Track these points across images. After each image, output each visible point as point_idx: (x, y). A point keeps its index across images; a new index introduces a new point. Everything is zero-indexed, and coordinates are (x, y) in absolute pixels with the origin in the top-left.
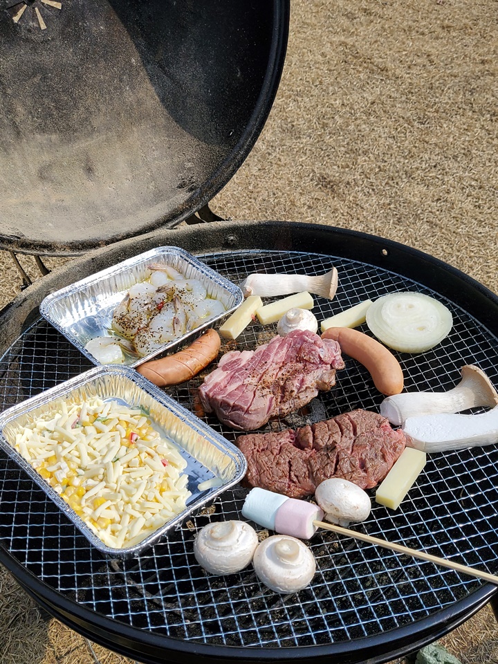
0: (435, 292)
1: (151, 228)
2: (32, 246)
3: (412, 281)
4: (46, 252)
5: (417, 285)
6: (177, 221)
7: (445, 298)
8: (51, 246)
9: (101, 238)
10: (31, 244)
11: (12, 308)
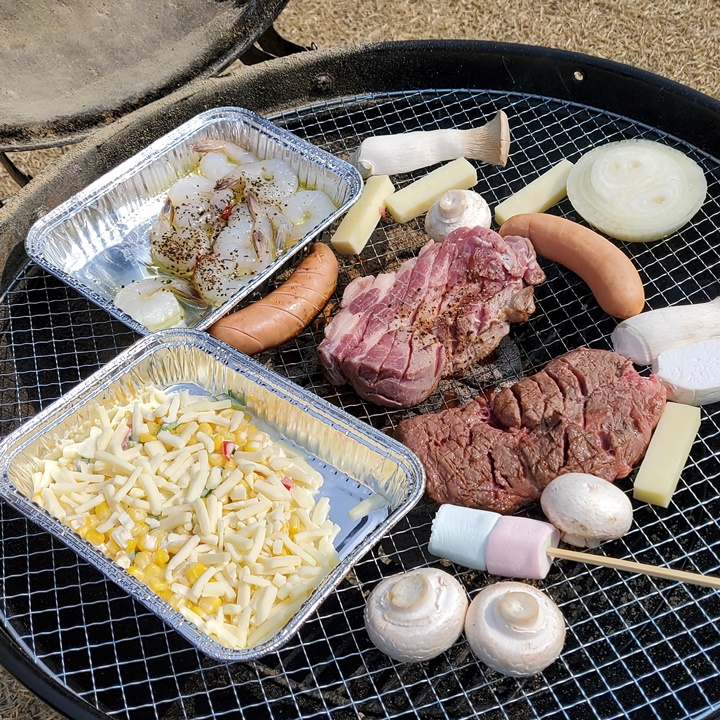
0: (666, 134)
1: (186, 78)
3: (627, 119)
4: (15, 144)
5: (636, 125)
6: (226, 61)
7: (684, 143)
8: (20, 132)
9: (105, 107)
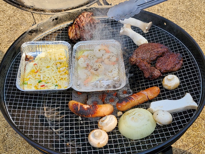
1: (82, 6)
2: (37, 10)
4: (42, 13)
10: (37, 9)
11: (26, 34)
